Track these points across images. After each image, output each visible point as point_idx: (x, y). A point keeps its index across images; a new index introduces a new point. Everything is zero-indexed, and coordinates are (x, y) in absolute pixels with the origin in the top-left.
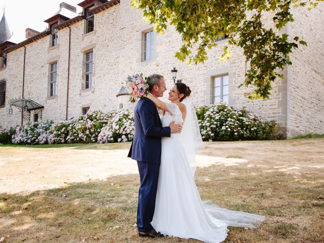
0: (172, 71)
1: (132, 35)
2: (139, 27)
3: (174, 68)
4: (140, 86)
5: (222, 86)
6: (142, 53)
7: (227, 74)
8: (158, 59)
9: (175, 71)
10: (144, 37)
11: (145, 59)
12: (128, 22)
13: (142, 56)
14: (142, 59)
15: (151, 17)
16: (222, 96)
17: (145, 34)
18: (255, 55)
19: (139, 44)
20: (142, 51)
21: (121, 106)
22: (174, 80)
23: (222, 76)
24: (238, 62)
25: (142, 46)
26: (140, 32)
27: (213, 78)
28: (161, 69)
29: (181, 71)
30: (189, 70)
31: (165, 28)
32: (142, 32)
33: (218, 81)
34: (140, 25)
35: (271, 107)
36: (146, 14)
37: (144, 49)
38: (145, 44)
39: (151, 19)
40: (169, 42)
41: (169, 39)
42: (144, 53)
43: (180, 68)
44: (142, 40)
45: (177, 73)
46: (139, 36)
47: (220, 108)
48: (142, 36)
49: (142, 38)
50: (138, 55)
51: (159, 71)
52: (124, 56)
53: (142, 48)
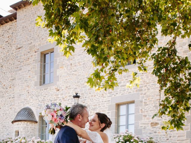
0: (74, 97)
1: (29, 55)
2: (38, 47)
3: (77, 94)
4: (60, 113)
5: (128, 115)
6: (41, 76)
7: (133, 102)
8: (58, 83)
9: (77, 96)
10: (43, 59)
11: (44, 83)
12: (25, 41)
13: (41, 79)
14: (40, 82)
15: (57, 38)
16: (127, 126)
17: (44, 55)
18: (169, 84)
19: (37, 66)
20: (41, 73)
21: (17, 133)
23: (128, 103)
24: (145, 90)
25: (41, 68)
26: (39, 52)
27: (118, 106)
28: (62, 94)
29: (84, 97)
30: (92, 96)
31: (73, 50)
32: (42, 53)
33: (123, 109)
34: (39, 45)
35: (179, 139)
36: (51, 34)
37: (43, 72)
38: (44, 66)
39: (58, 40)
40: (71, 65)
41: (71, 62)
42: (43, 75)
43: (82, 94)
44: (41, 62)
45: (80, 99)
46: (38, 56)
47: (126, 139)
48: (41, 57)
49: (41, 59)
50: (36, 78)
51: (59, 96)
52: (21, 79)
53: (41, 70)
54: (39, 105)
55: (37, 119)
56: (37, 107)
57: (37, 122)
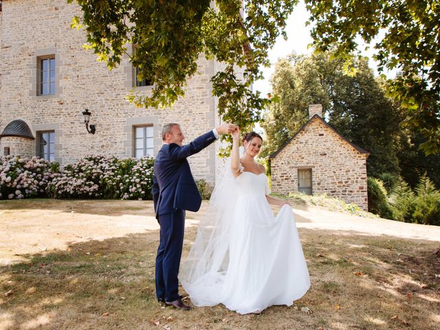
0: (84, 113)
1: (21, 58)
2: (33, 50)
3: (87, 110)
5: (145, 138)
6: (37, 85)
7: (151, 125)
8: (61, 95)
9: (87, 113)
10: (40, 65)
11: (42, 93)
12: (15, 41)
13: (37, 88)
14: (37, 92)
15: (95, 45)
16: (145, 149)
17: (41, 60)
19: (33, 72)
20: (37, 81)
21: (7, 151)
22: (87, 124)
23: (145, 126)
24: (164, 114)
25: (37, 74)
26: (35, 56)
27: (135, 127)
28: (67, 109)
30: (105, 114)
32: (38, 58)
33: (140, 132)
34: (34, 47)
35: (200, 165)
36: (89, 40)
37: (40, 80)
38: (42, 73)
40: (78, 77)
41: (78, 73)
42: (40, 84)
43: (93, 111)
44: (38, 68)
45: (91, 117)
46: (33, 61)
47: (150, 163)
48: (38, 62)
49: (38, 65)
50: (32, 86)
51: (63, 111)
52: (10, 85)
53: (37, 78)
54: (36, 118)
55: (34, 135)
56: (34, 121)
57: (33, 139)
